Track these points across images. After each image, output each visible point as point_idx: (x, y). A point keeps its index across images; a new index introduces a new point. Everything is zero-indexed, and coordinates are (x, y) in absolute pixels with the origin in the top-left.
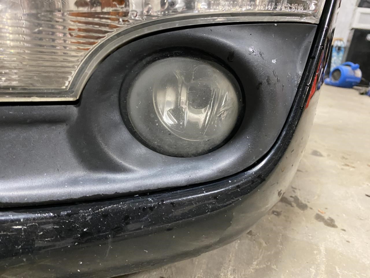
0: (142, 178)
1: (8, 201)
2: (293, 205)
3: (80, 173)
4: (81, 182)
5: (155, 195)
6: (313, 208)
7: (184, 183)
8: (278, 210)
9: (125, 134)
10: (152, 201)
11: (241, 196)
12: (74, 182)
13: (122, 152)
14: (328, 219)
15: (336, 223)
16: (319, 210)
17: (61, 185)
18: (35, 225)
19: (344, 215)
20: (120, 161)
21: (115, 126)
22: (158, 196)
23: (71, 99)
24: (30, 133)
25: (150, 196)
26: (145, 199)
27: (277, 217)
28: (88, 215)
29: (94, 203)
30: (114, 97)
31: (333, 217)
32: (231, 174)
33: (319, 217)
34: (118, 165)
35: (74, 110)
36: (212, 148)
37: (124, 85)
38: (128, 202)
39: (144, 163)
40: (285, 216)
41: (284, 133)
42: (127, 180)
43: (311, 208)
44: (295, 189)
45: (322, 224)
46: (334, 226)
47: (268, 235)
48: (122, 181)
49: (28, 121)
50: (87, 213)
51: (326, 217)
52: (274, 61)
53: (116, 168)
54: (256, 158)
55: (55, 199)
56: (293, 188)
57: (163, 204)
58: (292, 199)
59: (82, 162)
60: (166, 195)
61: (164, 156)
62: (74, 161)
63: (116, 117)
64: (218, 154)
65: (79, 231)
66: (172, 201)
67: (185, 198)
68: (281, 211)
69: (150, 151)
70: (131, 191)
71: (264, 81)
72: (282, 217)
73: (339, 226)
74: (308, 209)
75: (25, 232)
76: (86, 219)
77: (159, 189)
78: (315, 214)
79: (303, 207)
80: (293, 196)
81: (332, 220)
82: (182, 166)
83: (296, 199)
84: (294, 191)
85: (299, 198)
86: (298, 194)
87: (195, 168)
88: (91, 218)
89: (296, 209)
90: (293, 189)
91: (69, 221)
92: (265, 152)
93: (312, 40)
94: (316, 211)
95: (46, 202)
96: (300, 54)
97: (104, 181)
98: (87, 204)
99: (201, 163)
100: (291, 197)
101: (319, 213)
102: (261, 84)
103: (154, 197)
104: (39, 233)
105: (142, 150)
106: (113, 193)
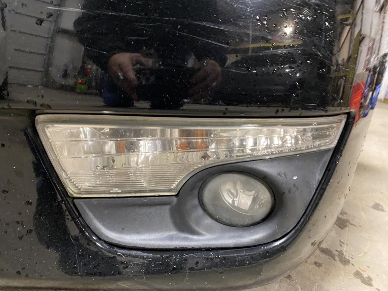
0: (208, 240)
1: (139, 246)
2: (336, 259)
3: (174, 233)
4: (175, 239)
5: (215, 251)
6: (355, 265)
7: (232, 246)
8: (320, 262)
9: (200, 211)
10: (212, 254)
11: (268, 258)
12: (171, 238)
13: (198, 223)
14: (366, 277)
15: (373, 283)
16: (361, 268)
17: (164, 239)
18: (151, 260)
19: (384, 276)
20: (196, 228)
21: (195, 207)
22: (216, 252)
23: (174, 194)
24: (152, 210)
25: (211, 251)
26: (209, 253)
27: (317, 268)
28: (177, 259)
29: (180, 252)
30: (196, 192)
31: (372, 276)
32: (264, 243)
33: (358, 274)
34: (194, 231)
35: (175, 199)
36: (254, 223)
37: (202, 186)
38: (198, 253)
39: (209, 230)
40: (325, 268)
41: (302, 220)
42: (199, 240)
43: (353, 265)
44: (343, 243)
45: (358, 281)
46: (370, 285)
47: (305, 283)
48: (196, 240)
49: (152, 204)
50: (176, 257)
51: (365, 275)
52: (295, 178)
53: (193, 232)
54: (281, 235)
55: (161, 247)
56: (341, 242)
57: (218, 257)
58: (336, 253)
59: (175, 226)
60: (221, 252)
61: (222, 225)
62: (171, 226)
63: (196, 202)
64: (257, 228)
65: (172, 267)
66: (224, 256)
67: (232, 255)
68: (323, 263)
69: (214, 221)
70: (201, 247)
71: (287, 192)
72: (322, 269)
73: (374, 286)
74: (350, 264)
75: (146, 264)
76: (175, 260)
77: (217, 248)
78: (355, 271)
79: (346, 262)
80: (339, 250)
81: (370, 279)
82: (232, 234)
83: (341, 253)
84: (341, 245)
85: (344, 253)
86: (345, 249)
87: (241, 237)
88: (179, 261)
89: (338, 263)
90: (341, 244)
91: (167, 261)
92: (288, 231)
93: (329, 158)
94: (357, 268)
95: (156, 248)
96: (320, 167)
97: (186, 239)
98: (177, 252)
99: (245, 233)
100: (336, 251)
101: (360, 271)
102: (284, 193)
103: (214, 252)
104: (152, 265)
105: (208, 221)
106: (191, 247)
